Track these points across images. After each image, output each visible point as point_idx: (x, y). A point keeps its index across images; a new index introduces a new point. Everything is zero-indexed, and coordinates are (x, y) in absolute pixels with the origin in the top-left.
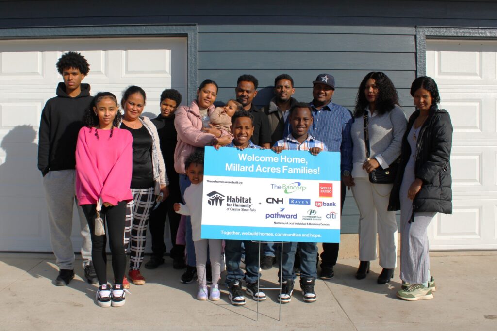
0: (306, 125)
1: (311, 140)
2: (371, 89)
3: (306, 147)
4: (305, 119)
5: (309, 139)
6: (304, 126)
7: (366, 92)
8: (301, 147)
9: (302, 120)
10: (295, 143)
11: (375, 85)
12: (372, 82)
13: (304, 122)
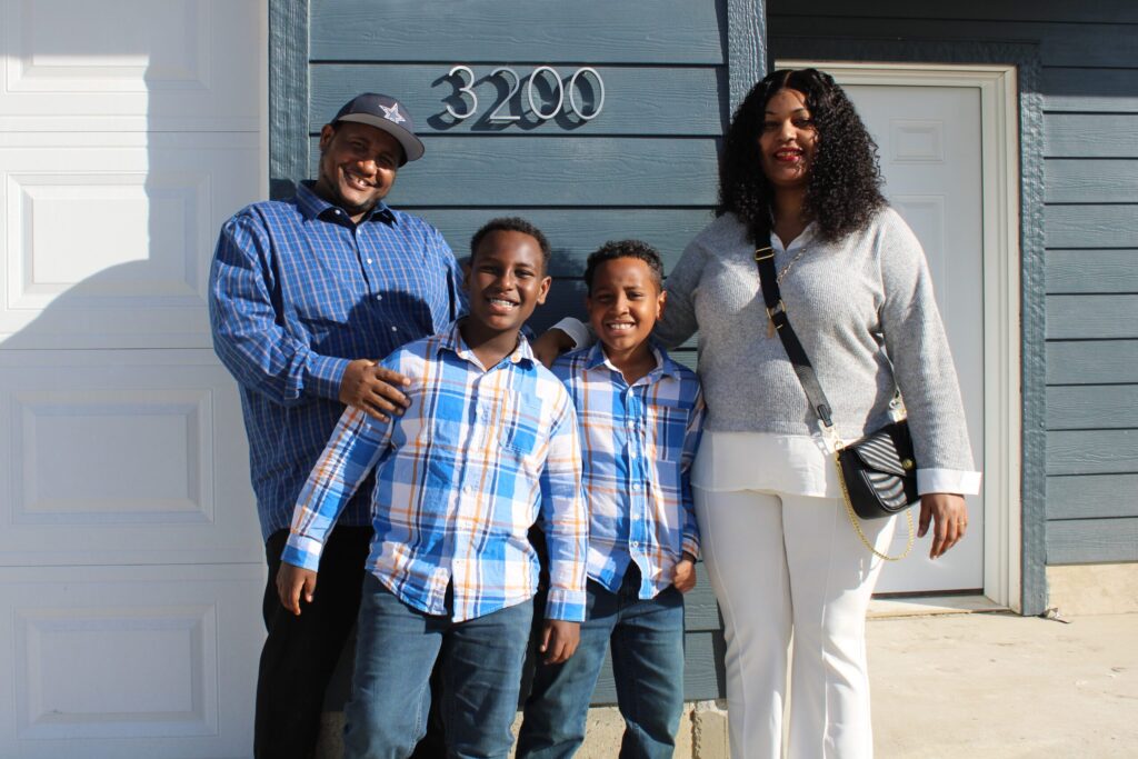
0: (521, 292)
1: (525, 365)
2: (790, 131)
3: (503, 385)
4: (520, 271)
5: (517, 357)
6: (514, 295)
7: (766, 142)
8: (482, 382)
9: (509, 271)
10: (465, 364)
11: (806, 115)
12: (796, 101)
13: (516, 281)
